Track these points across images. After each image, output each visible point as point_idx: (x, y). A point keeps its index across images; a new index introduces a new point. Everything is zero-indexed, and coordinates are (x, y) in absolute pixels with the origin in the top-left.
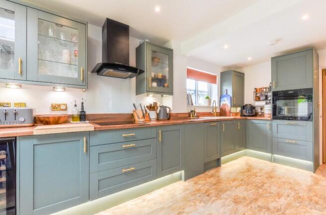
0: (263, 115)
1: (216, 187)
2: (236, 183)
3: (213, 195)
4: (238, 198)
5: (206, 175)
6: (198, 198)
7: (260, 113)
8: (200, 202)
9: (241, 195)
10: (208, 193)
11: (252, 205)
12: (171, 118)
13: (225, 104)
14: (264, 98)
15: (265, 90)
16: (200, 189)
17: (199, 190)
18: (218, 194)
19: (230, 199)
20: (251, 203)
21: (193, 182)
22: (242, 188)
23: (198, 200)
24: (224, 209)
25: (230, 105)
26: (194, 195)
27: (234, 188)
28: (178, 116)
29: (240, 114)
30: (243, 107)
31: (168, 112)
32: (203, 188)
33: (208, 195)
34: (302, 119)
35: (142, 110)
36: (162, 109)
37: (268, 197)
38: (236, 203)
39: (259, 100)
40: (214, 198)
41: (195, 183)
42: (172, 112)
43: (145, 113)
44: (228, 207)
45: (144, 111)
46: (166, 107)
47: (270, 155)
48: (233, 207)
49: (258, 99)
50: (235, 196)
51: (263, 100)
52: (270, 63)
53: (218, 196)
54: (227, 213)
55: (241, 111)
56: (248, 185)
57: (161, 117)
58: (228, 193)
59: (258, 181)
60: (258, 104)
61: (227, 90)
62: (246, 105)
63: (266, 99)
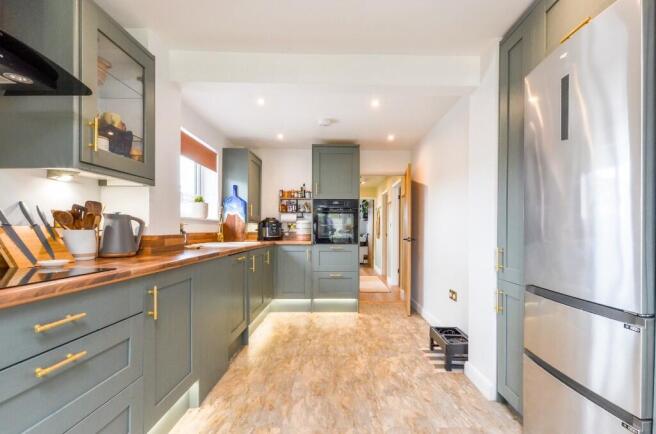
0: (292, 236)
1: (271, 385)
2: (293, 364)
3: (278, 401)
4: (316, 387)
5: (235, 371)
6: (258, 425)
7: (287, 234)
8: (269, 430)
9: (316, 379)
10: (267, 405)
11: (339, 386)
12: (148, 249)
13: (234, 216)
14: (294, 208)
15: (296, 195)
16: (247, 406)
17: (246, 409)
18: (284, 396)
19: (308, 394)
20: (336, 384)
21: (219, 400)
22: (308, 367)
23: (261, 428)
24: (314, 415)
25: (243, 218)
26: (246, 422)
27: (299, 374)
28: (163, 243)
29: (257, 236)
30: (263, 224)
31: (135, 233)
32: (249, 401)
33: (271, 408)
34: (341, 242)
35: (34, 226)
36: (117, 223)
37: (345, 364)
38: (319, 395)
39: (286, 212)
40: (285, 408)
41: (227, 399)
42: (148, 233)
43: (47, 235)
44: (317, 409)
45: (43, 229)
46: (129, 218)
47: (307, 301)
48: (322, 404)
49: (284, 209)
50: (311, 384)
51: (292, 212)
52: (310, 152)
53: (288, 400)
54: (322, 419)
55: (260, 231)
56: (312, 358)
57: (115, 248)
58: (297, 385)
59: (317, 346)
60: (285, 218)
61: (236, 188)
62: (268, 219)
63: (297, 210)
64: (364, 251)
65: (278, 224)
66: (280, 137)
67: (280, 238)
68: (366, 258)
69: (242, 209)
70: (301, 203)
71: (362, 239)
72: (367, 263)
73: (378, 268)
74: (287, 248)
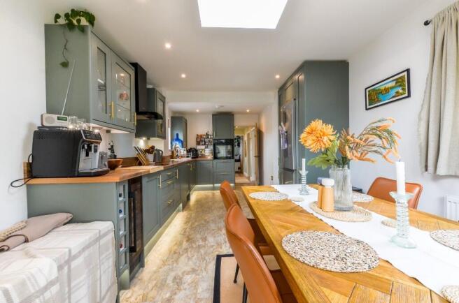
0: (203, 156)
7: (200, 155)
13: (177, 147)
14: (203, 143)
15: (204, 137)
30: (189, 151)
31: (161, 155)
39: (200, 145)
46: (159, 150)
47: (211, 185)
49: (198, 143)
51: (202, 145)
52: (211, 117)
55: (188, 154)
60: (199, 147)
61: (177, 135)
62: (191, 149)
63: (205, 144)
64: (238, 164)
65: (196, 151)
66: (198, 111)
67: (197, 157)
68: (239, 168)
69: (180, 144)
70: (207, 140)
71: (237, 158)
72: (240, 171)
73: (246, 174)
74: (202, 162)
